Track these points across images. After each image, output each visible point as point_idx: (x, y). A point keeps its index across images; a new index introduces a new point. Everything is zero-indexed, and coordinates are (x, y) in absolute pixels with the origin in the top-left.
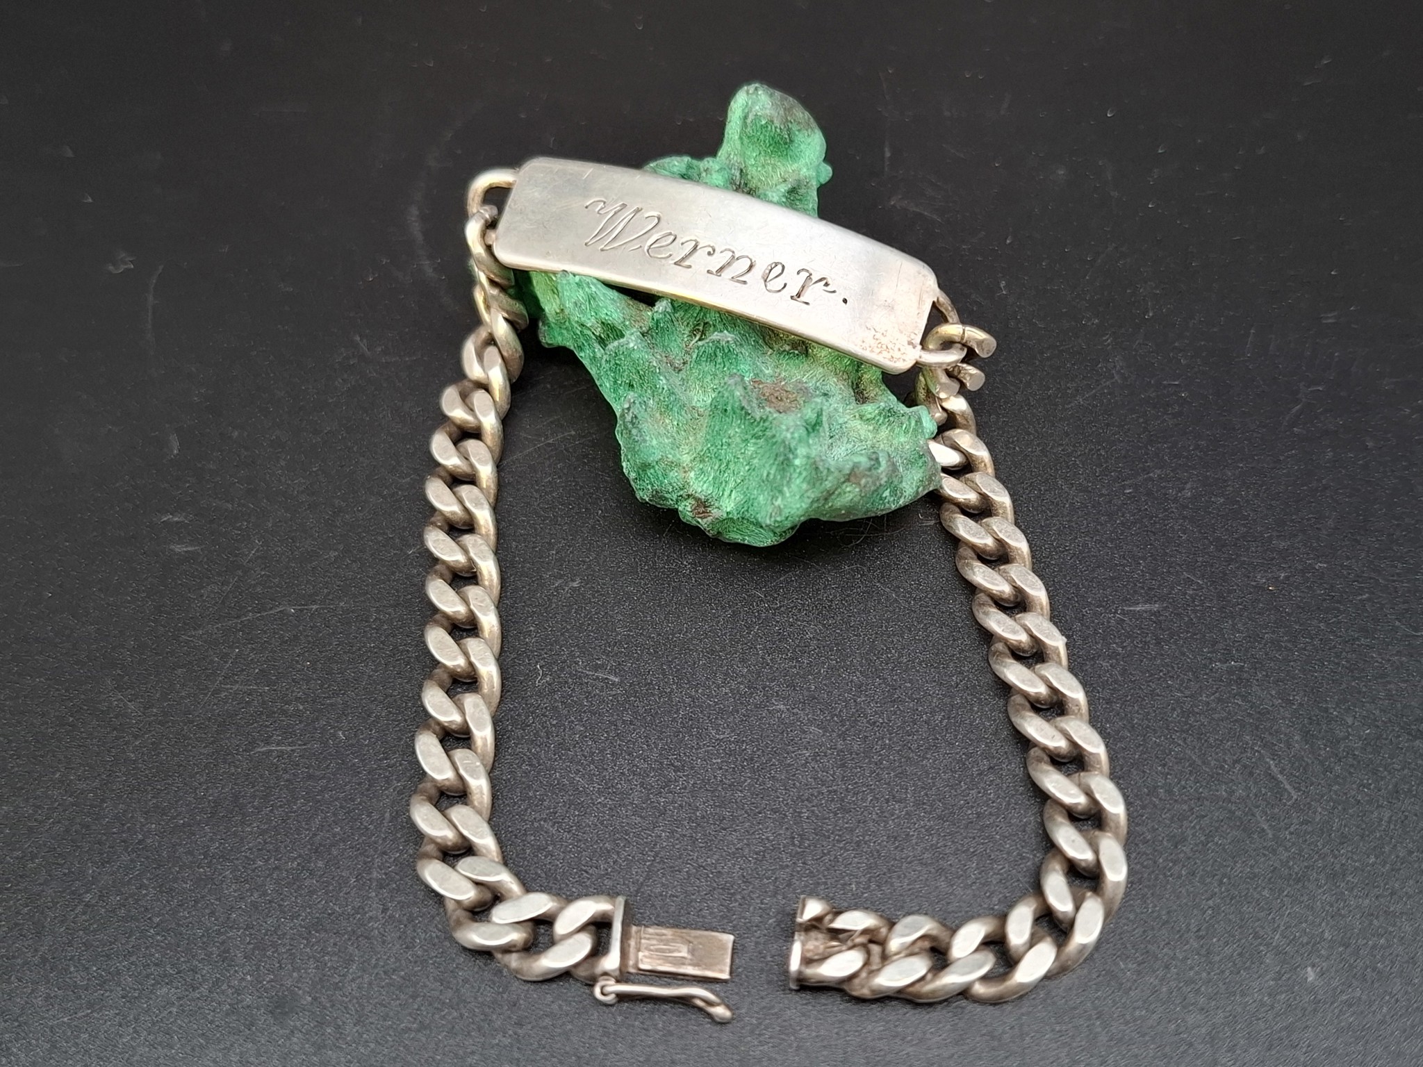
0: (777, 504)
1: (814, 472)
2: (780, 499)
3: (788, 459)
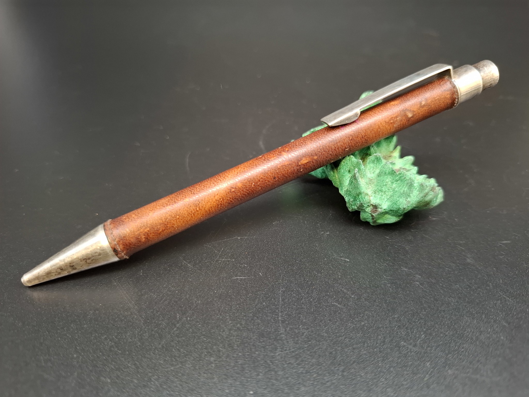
2: (409, 198)
3: (412, 184)
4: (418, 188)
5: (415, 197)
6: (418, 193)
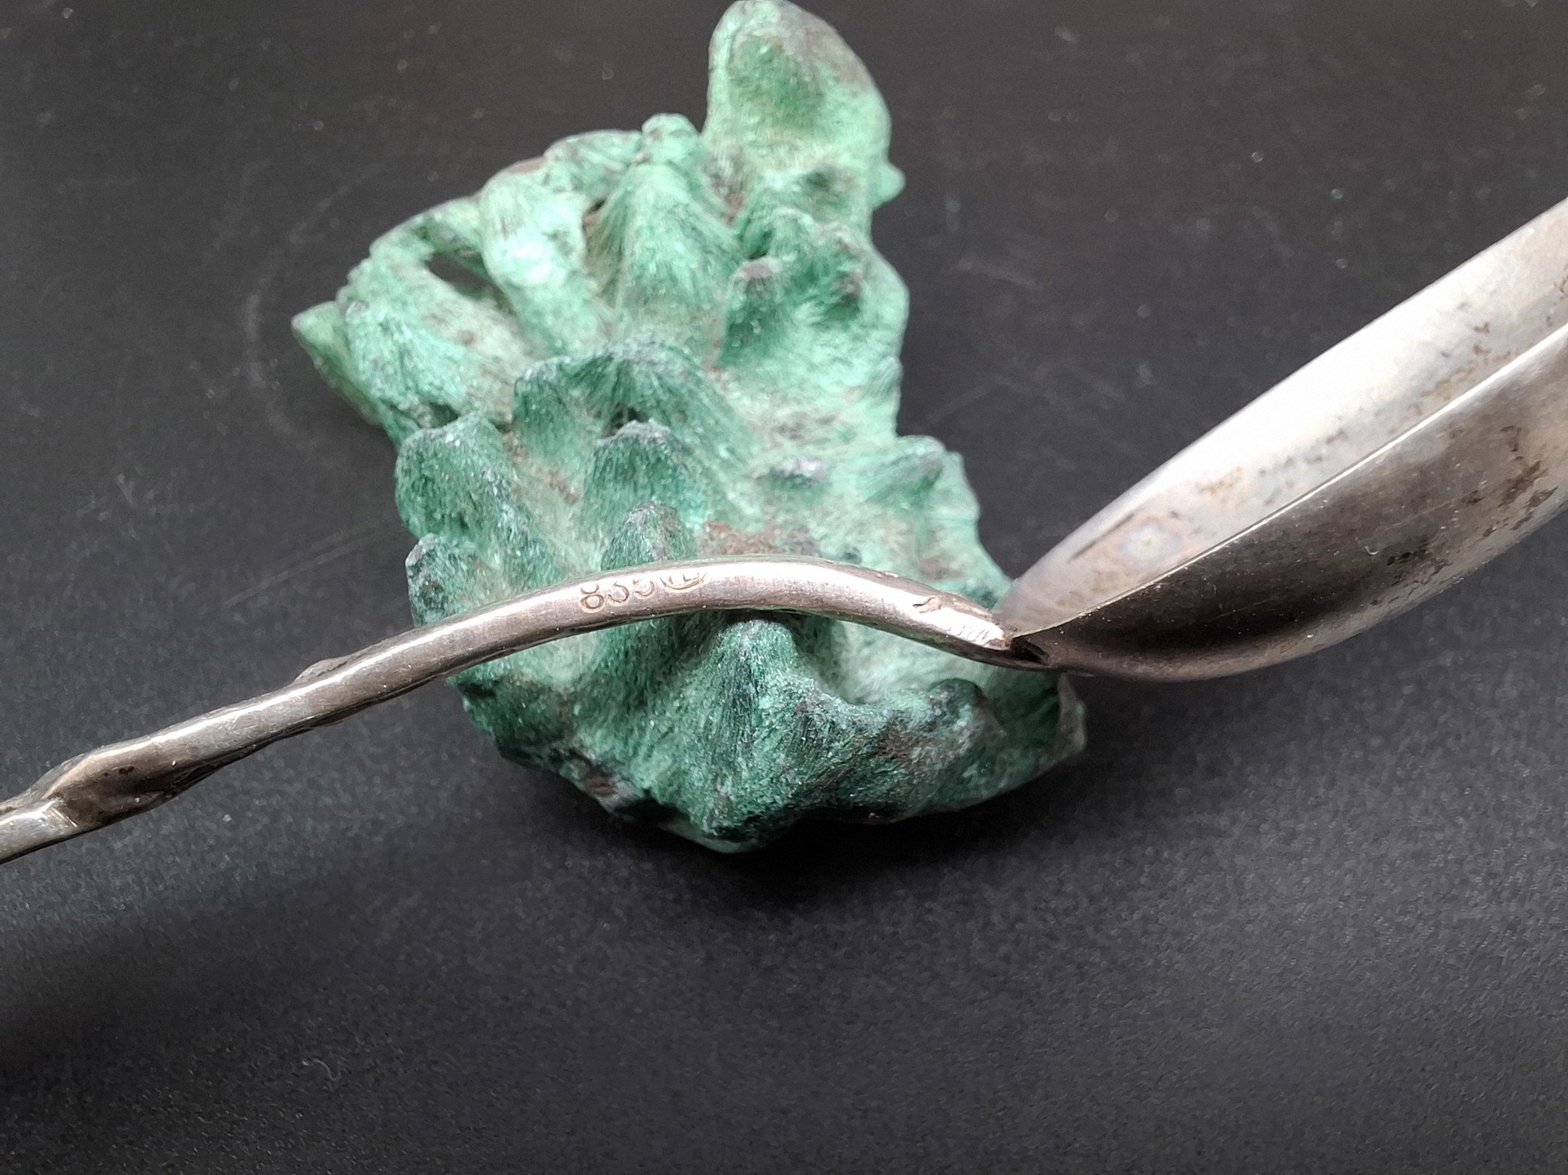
0: (723, 791)
1: (800, 730)
2: (729, 782)
3: (745, 696)
4: (782, 730)
5: (765, 782)
6: (781, 758)
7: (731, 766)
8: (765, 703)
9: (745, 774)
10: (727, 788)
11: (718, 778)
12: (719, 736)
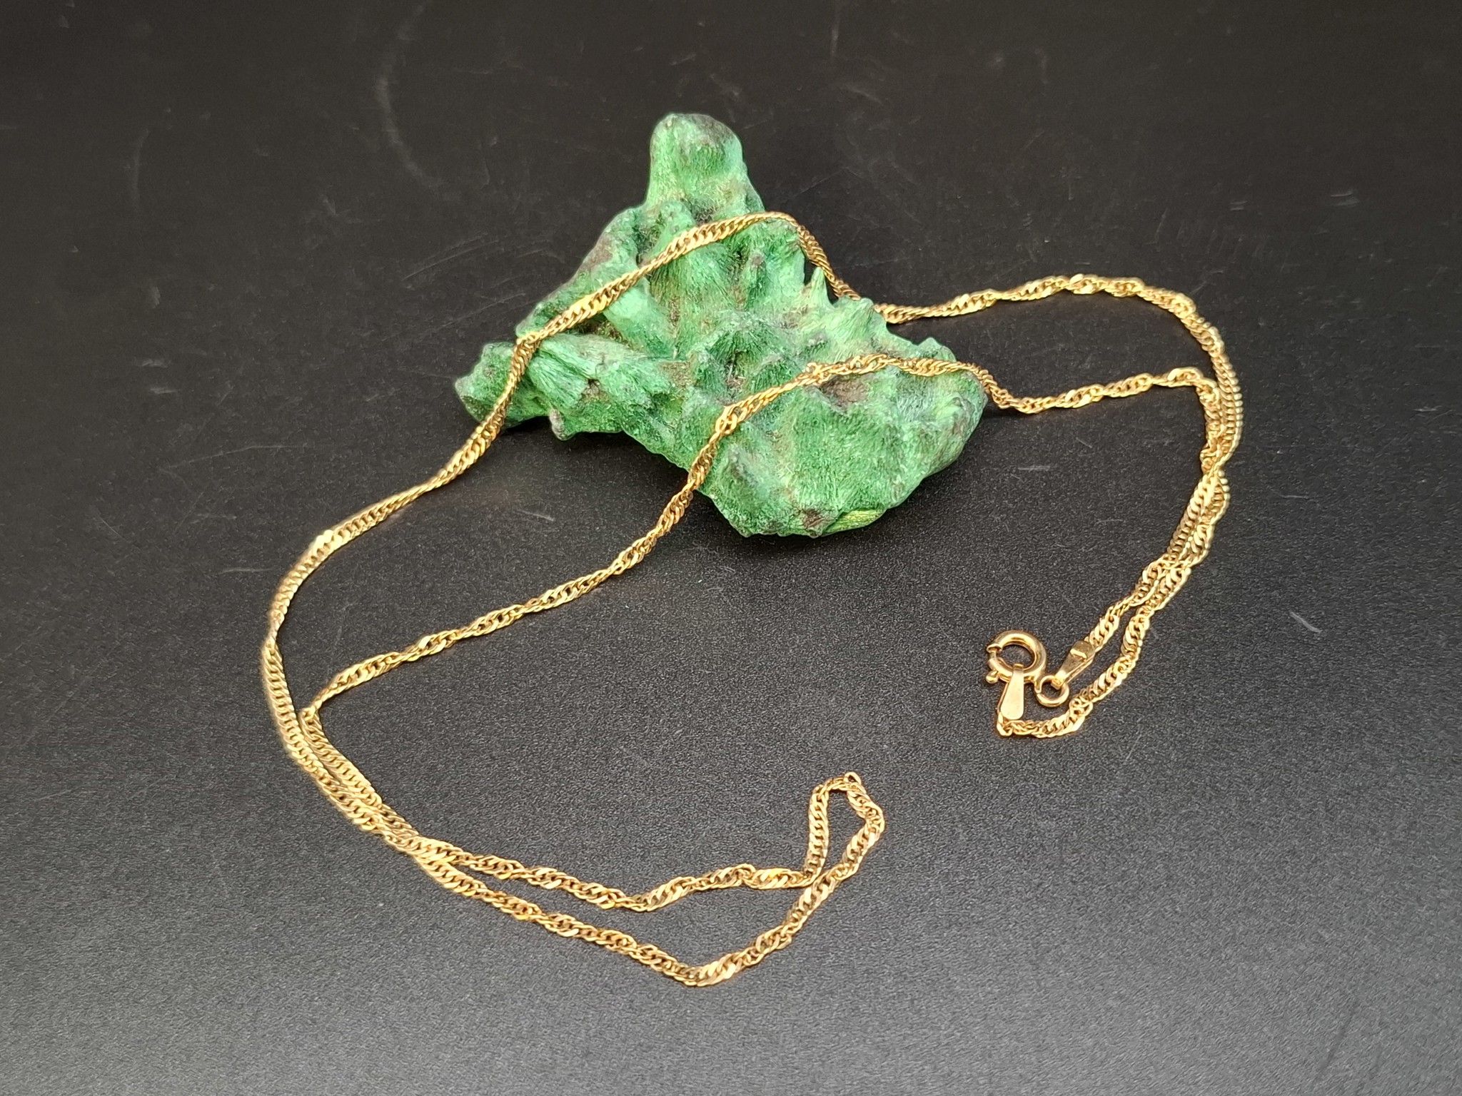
2: (899, 477)
7: (898, 471)
8: (905, 438)
9: (906, 470)
10: (899, 479)
11: (892, 478)
12: (888, 462)
